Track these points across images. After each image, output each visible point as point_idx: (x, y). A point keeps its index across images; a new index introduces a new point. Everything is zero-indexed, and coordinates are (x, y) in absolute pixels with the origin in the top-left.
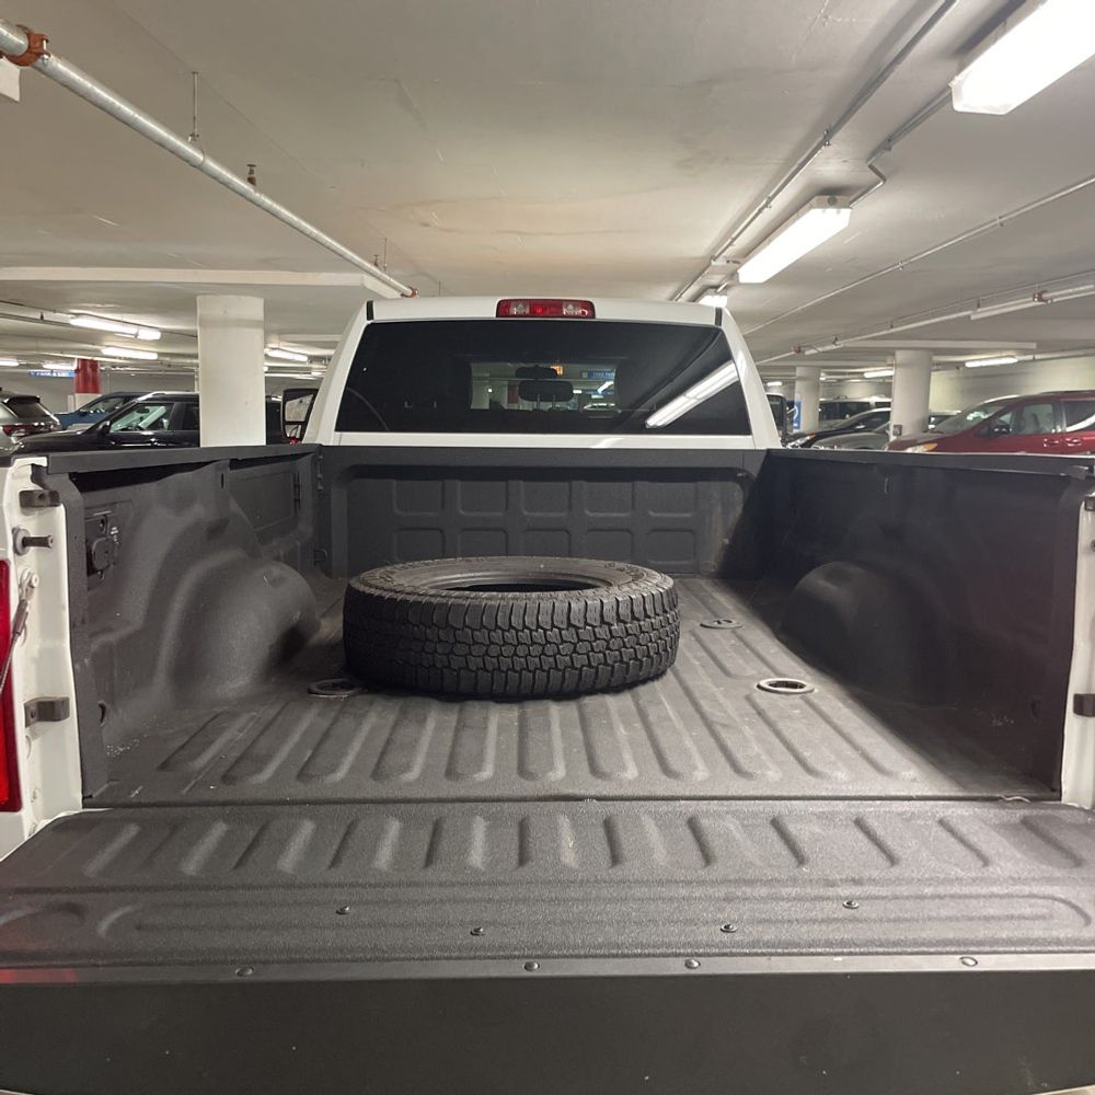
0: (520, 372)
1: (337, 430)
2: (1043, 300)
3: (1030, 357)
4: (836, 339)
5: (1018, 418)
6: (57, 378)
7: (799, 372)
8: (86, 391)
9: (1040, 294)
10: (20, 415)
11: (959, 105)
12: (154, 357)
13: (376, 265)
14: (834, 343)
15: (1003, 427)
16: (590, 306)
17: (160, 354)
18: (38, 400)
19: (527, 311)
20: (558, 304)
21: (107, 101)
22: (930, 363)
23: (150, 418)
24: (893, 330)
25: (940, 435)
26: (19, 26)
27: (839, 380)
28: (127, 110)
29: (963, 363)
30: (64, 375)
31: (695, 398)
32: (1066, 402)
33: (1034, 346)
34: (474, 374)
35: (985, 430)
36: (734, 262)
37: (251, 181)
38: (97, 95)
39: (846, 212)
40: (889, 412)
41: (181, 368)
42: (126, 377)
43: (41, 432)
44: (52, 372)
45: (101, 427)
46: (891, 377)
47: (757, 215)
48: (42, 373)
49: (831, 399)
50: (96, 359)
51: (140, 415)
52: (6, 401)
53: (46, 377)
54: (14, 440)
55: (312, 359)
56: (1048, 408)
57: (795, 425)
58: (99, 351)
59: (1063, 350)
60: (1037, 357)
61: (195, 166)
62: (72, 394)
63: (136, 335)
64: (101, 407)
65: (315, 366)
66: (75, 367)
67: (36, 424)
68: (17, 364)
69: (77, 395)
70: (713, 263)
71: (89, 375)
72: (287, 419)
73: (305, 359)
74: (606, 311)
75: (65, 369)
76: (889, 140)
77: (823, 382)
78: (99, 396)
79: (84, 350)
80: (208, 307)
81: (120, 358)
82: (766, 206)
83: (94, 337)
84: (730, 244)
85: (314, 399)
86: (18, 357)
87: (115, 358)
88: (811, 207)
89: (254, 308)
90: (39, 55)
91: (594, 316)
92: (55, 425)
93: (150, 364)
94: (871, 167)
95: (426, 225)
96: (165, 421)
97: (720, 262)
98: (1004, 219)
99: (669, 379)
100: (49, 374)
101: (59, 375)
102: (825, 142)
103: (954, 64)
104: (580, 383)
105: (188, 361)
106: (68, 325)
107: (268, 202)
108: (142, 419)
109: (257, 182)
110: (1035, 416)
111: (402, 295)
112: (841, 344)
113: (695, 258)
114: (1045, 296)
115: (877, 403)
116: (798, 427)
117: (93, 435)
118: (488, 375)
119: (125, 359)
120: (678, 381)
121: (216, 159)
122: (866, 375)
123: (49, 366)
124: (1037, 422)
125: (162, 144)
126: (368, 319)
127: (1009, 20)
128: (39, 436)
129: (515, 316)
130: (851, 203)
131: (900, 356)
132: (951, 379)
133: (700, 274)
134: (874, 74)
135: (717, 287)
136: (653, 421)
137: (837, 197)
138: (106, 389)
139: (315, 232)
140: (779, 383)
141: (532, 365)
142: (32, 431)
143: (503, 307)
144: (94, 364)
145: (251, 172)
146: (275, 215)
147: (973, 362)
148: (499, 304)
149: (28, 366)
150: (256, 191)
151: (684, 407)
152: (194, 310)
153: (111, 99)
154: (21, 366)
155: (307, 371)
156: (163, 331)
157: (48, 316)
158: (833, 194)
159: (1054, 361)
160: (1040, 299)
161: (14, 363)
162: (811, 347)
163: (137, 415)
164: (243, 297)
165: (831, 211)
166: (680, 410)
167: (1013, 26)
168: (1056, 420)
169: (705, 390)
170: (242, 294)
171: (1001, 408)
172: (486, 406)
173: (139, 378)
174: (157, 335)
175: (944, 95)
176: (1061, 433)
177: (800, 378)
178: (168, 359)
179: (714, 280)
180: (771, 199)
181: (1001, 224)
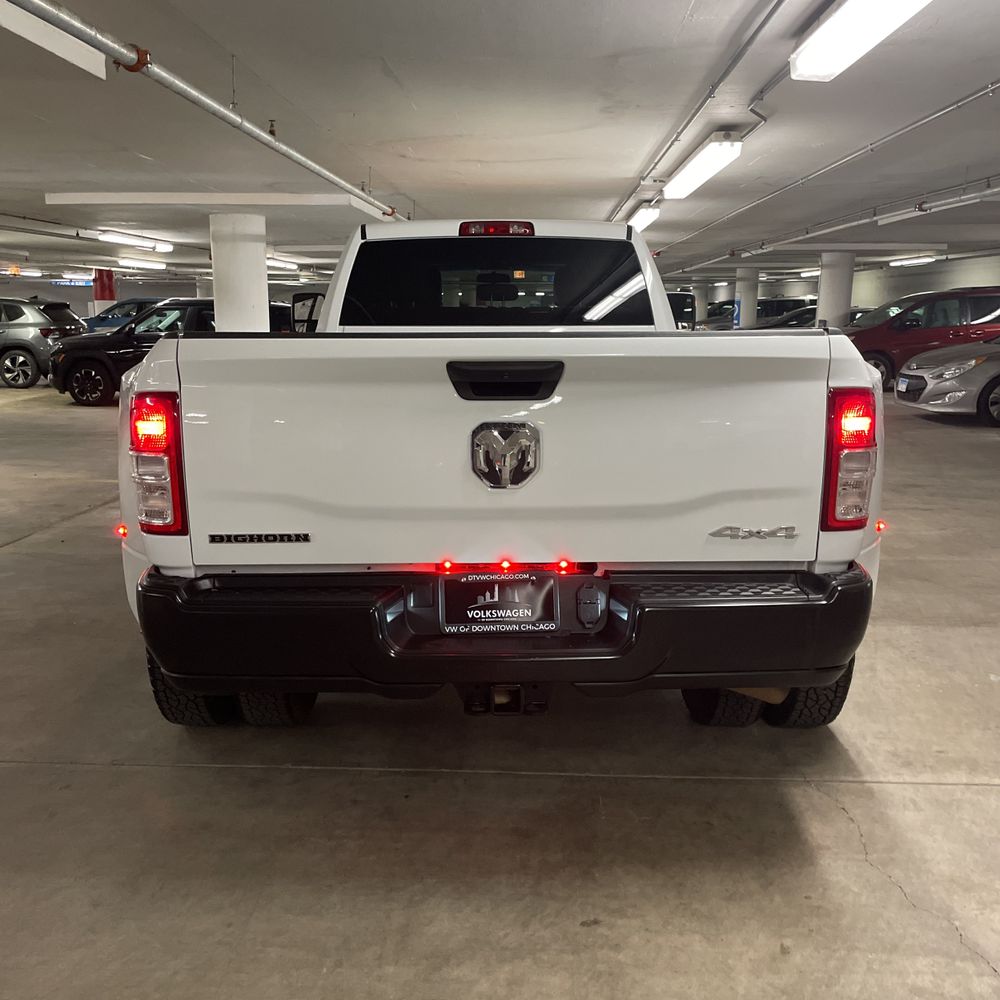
0: (480, 278)
1: (340, 324)
2: (923, 211)
3: (944, 257)
4: (763, 244)
5: (930, 312)
6: (75, 286)
7: (739, 273)
8: (103, 298)
9: (920, 205)
10: (55, 320)
11: (794, 76)
12: (163, 267)
13: (363, 190)
14: (761, 248)
15: (914, 320)
16: (530, 226)
17: (168, 264)
18: (68, 306)
19: (483, 231)
20: (506, 225)
21: (181, 88)
22: (854, 264)
23: (167, 322)
24: (808, 236)
25: (858, 329)
26: (131, 45)
27: (778, 280)
28: (194, 93)
29: (888, 263)
30: (81, 284)
31: (620, 296)
32: (970, 298)
33: (945, 247)
34: (443, 279)
35: (898, 323)
36: (660, 181)
37: (272, 133)
38: (177, 85)
39: (738, 145)
40: (815, 309)
41: (186, 276)
42: (134, 285)
43: (73, 335)
44: (71, 281)
45: (127, 329)
46: (817, 277)
47: (670, 146)
48: (62, 282)
49: (770, 298)
50: (113, 269)
51: (159, 318)
52: (42, 307)
53: (66, 286)
54: (50, 341)
55: (302, 267)
56: (955, 304)
57: (736, 322)
58: (116, 262)
59: (974, 251)
60: (950, 257)
61: (234, 127)
62: (92, 301)
63: (154, 248)
64: (118, 313)
65: (303, 273)
66: (93, 277)
67: (68, 327)
68: (40, 275)
69: (96, 302)
70: (642, 183)
71: (105, 283)
72: (296, 318)
73: (295, 267)
74: (543, 229)
75: (84, 278)
76: (762, 92)
77: (762, 282)
78: (115, 302)
79: (103, 261)
80: (219, 224)
81: (133, 268)
82: (676, 140)
83: (111, 249)
84: (653, 168)
85: (315, 302)
86: (42, 268)
87: (129, 268)
88: (711, 141)
89: (257, 225)
90: (146, 63)
91: (533, 234)
92: (84, 328)
93: (159, 273)
94: (752, 110)
95: (404, 156)
96: (179, 323)
97: (647, 182)
98: (874, 146)
99: (599, 281)
100: (68, 284)
101: (77, 284)
102: (710, 94)
103: (793, 43)
104: (542, 286)
105: (192, 270)
106: (97, 240)
107: (284, 148)
108: (160, 322)
109: (276, 133)
110: (945, 311)
111: (384, 213)
112: (768, 249)
113: (627, 179)
114: (925, 206)
115: (811, 300)
116: (738, 324)
117: (121, 336)
118: (457, 279)
119: (138, 269)
120: (606, 284)
121: (250, 121)
122: (803, 275)
123: (68, 276)
124: (946, 317)
125: (215, 113)
126: (362, 238)
127: (822, 17)
128: (73, 337)
129: (473, 235)
130: (742, 138)
131: (826, 258)
132: (879, 278)
133: (633, 192)
134: (735, 50)
135: (650, 201)
136: (588, 316)
137: (732, 133)
138: (121, 296)
139: (317, 167)
140: (726, 284)
141: (490, 272)
142: (65, 333)
143: (464, 228)
144: (110, 273)
145: (272, 126)
146: (289, 157)
147: (896, 262)
148: (461, 225)
149: (52, 277)
150: (276, 141)
151: (612, 305)
152: (207, 225)
153: (185, 87)
154: (43, 277)
155: (296, 277)
156: (175, 245)
157: (83, 233)
158: (728, 131)
159: (967, 260)
160: (921, 210)
161: (37, 274)
162: (746, 251)
163: (155, 319)
164: (248, 216)
165: (727, 144)
166: (608, 308)
167: (824, 21)
168: (962, 315)
169: (628, 290)
170: (247, 213)
171: (912, 303)
172: (458, 305)
173: (147, 286)
174: (170, 248)
175: (785, 69)
176: (966, 325)
177: (741, 279)
178: (173, 268)
179: (648, 195)
180: (679, 134)
181: (872, 150)
